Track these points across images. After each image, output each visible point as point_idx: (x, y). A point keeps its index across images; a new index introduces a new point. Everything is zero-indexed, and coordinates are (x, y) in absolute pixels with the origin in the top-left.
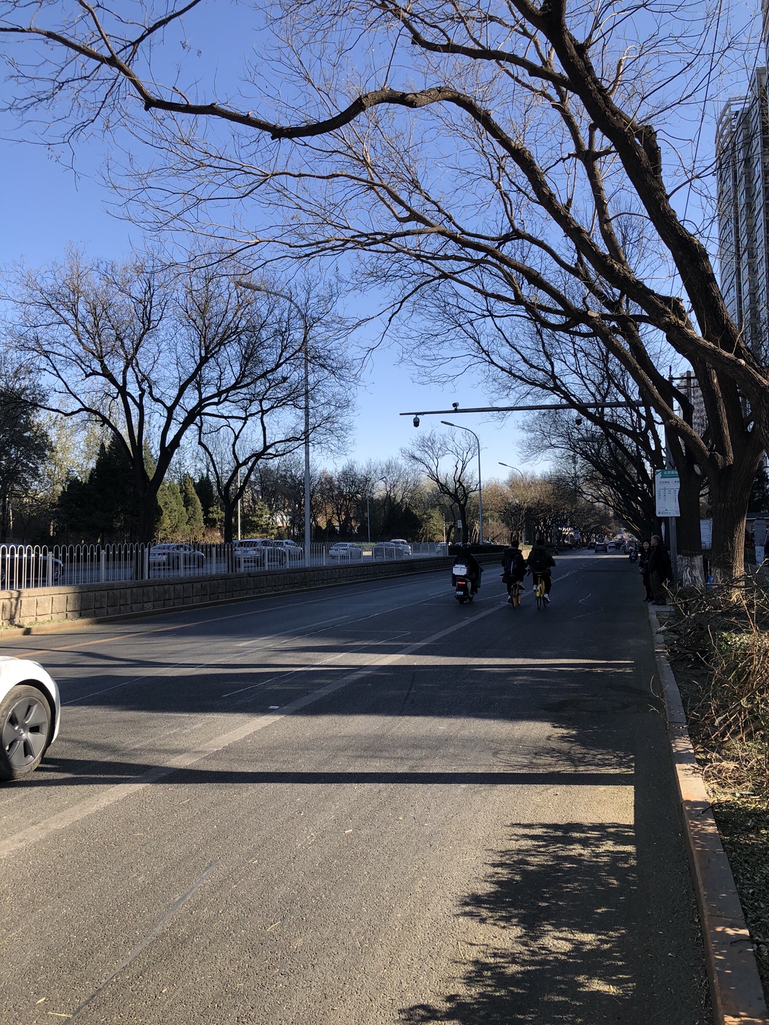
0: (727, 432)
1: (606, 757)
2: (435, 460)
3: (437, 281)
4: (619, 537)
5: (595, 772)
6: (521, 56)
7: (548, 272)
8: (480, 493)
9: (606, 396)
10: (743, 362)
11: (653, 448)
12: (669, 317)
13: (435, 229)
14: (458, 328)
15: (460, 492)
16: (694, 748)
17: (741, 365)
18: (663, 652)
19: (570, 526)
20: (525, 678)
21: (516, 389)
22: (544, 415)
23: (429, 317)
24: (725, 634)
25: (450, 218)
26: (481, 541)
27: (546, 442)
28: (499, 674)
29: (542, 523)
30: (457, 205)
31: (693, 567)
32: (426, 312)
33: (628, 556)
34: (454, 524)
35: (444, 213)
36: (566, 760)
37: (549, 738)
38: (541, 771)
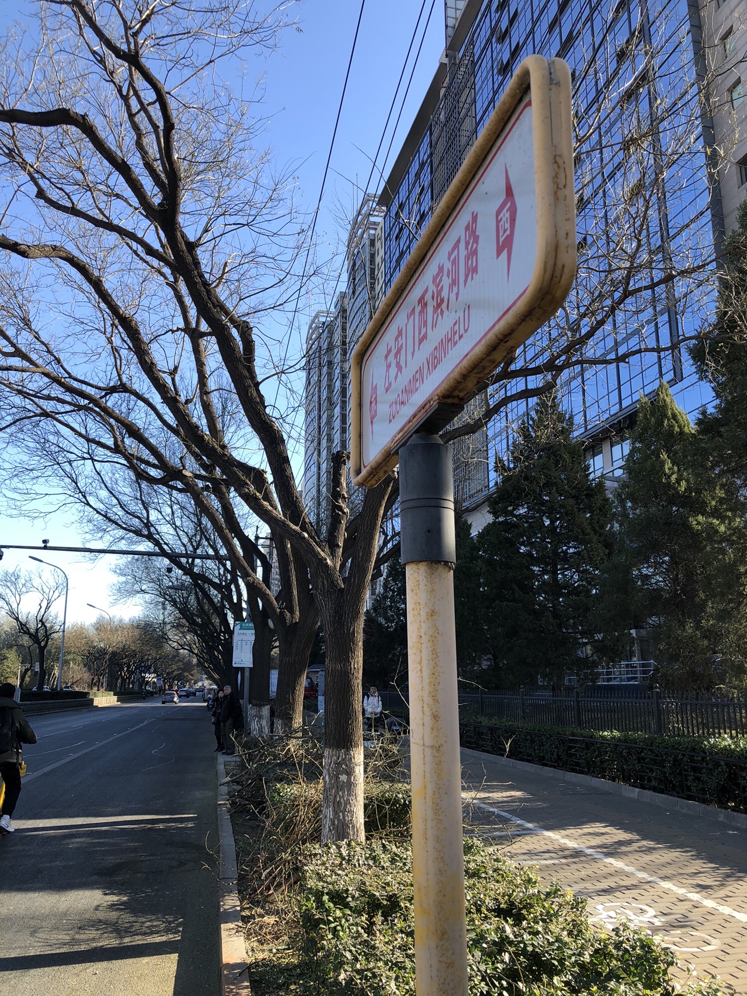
0: (295, 592)
1: (155, 923)
2: (17, 596)
3: (38, 418)
4: (200, 684)
5: (140, 942)
6: (140, 235)
7: (151, 427)
8: (64, 636)
9: (198, 548)
10: (306, 535)
11: (235, 601)
12: (248, 489)
13: (39, 370)
14: (56, 467)
15: (41, 632)
16: (241, 904)
17: (304, 538)
18: (225, 804)
19: (154, 672)
20: (82, 840)
21: (111, 533)
22: (137, 560)
23: (26, 451)
24: (279, 786)
25: (58, 361)
26: (59, 686)
27: (137, 587)
28: (54, 837)
29: (125, 669)
30: (67, 350)
31: (260, 717)
32: (23, 445)
33: (206, 704)
34: (31, 667)
35: (53, 355)
36: (111, 932)
37: (97, 908)
38: (83, 947)
